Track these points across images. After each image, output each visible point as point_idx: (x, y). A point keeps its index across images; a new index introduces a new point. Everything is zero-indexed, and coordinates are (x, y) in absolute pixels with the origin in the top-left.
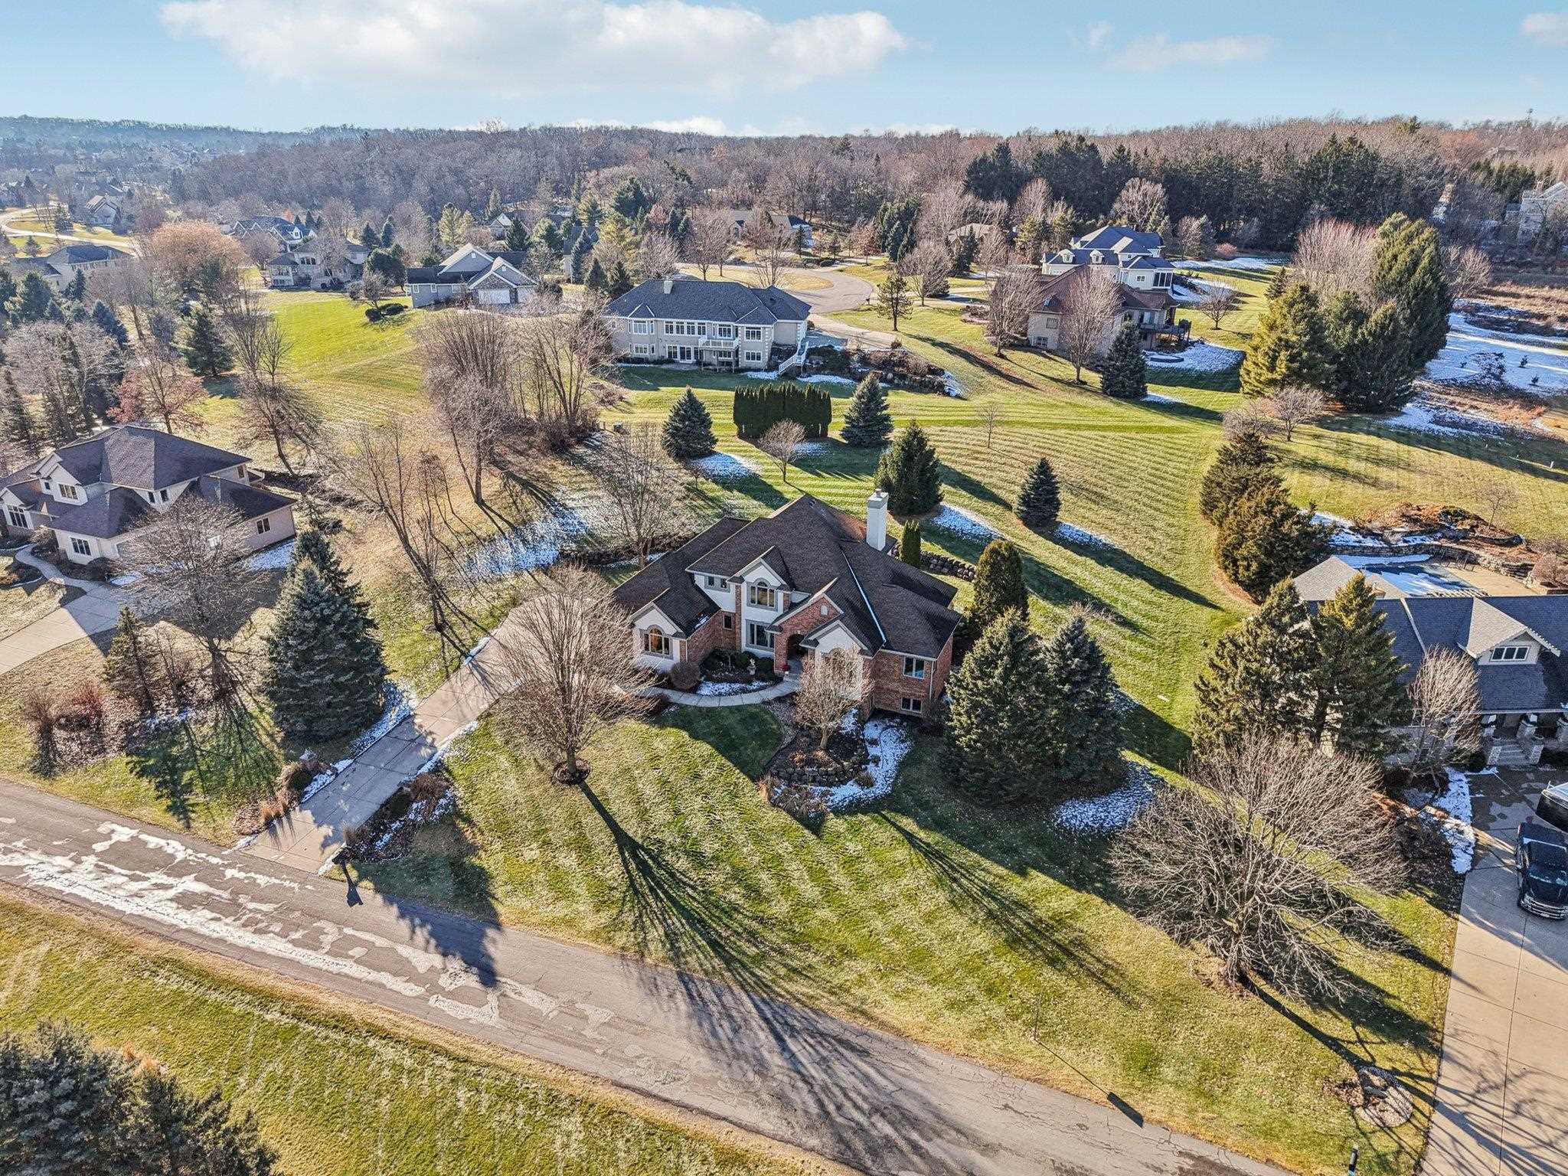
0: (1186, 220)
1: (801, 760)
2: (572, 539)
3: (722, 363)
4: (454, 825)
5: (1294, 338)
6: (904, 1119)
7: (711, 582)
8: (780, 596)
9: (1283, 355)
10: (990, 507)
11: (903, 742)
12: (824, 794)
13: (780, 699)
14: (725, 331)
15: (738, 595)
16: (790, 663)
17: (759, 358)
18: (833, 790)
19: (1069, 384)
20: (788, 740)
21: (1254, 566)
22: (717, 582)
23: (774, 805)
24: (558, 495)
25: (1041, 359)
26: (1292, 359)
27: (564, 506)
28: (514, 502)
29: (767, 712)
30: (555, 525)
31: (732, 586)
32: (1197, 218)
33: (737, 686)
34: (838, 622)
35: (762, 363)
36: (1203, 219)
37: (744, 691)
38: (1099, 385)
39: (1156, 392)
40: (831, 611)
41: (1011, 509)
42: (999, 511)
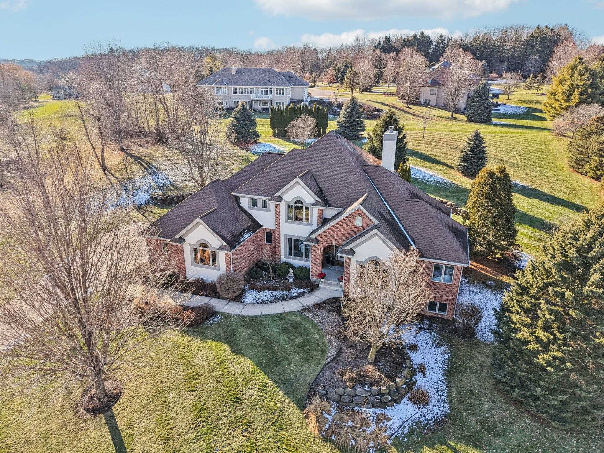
1: (351, 379)
2: (159, 188)
3: (264, 109)
7: (254, 203)
8: (314, 212)
9: (577, 92)
10: (437, 166)
11: (439, 345)
12: (380, 419)
13: (319, 306)
15: (278, 214)
16: (324, 271)
18: (388, 411)
19: (448, 118)
20: (332, 352)
22: (259, 203)
23: (326, 439)
24: (155, 164)
25: (429, 109)
29: (307, 320)
30: (149, 179)
31: (272, 205)
32: (482, 61)
33: (278, 293)
34: (376, 231)
36: (484, 62)
37: (284, 298)
38: (466, 119)
39: (497, 121)
40: (367, 222)
41: (452, 168)
42: (444, 168)
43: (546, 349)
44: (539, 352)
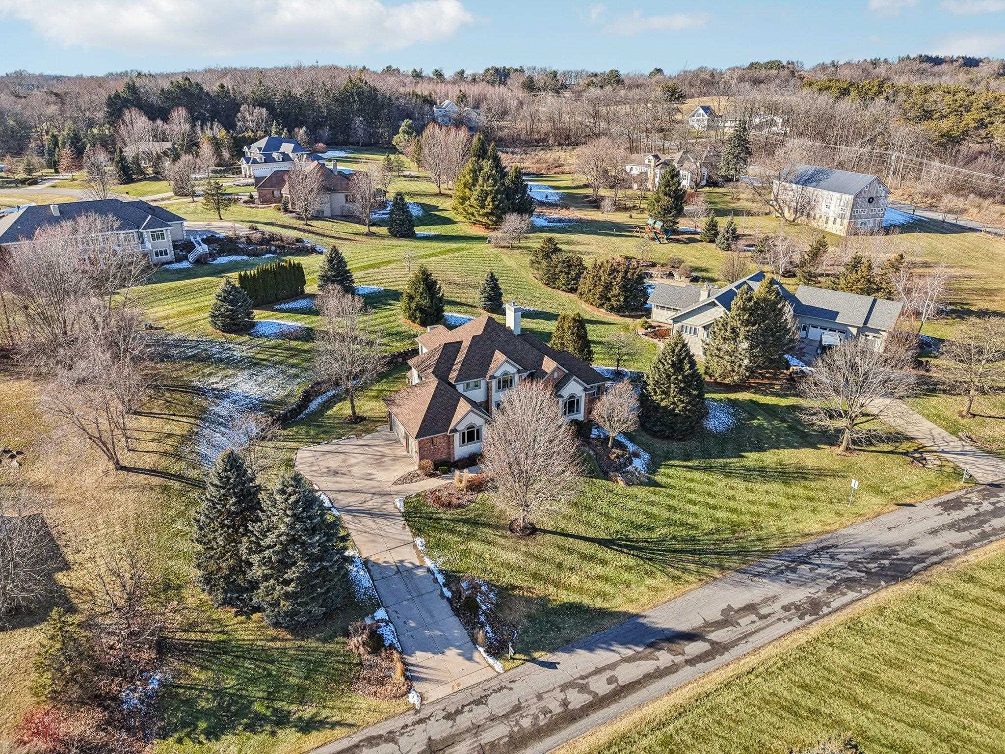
0: (296, 130)
4: (510, 595)
5: (490, 188)
7: (468, 386)
8: (517, 378)
10: (461, 308)
12: (635, 469)
15: (489, 388)
17: (166, 254)
18: (633, 465)
19: (367, 235)
21: (622, 299)
22: (471, 385)
23: (630, 485)
25: (332, 223)
26: (493, 200)
28: (168, 401)
30: (227, 404)
31: (484, 383)
32: (301, 128)
34: (573, 378)
35: (171, 255)
36: (304, 129)
38: (388, 233)
39: (420, 231)
40: (561, 373)
41: (474, 306)
42: (469, 309)
44: (675, 408)
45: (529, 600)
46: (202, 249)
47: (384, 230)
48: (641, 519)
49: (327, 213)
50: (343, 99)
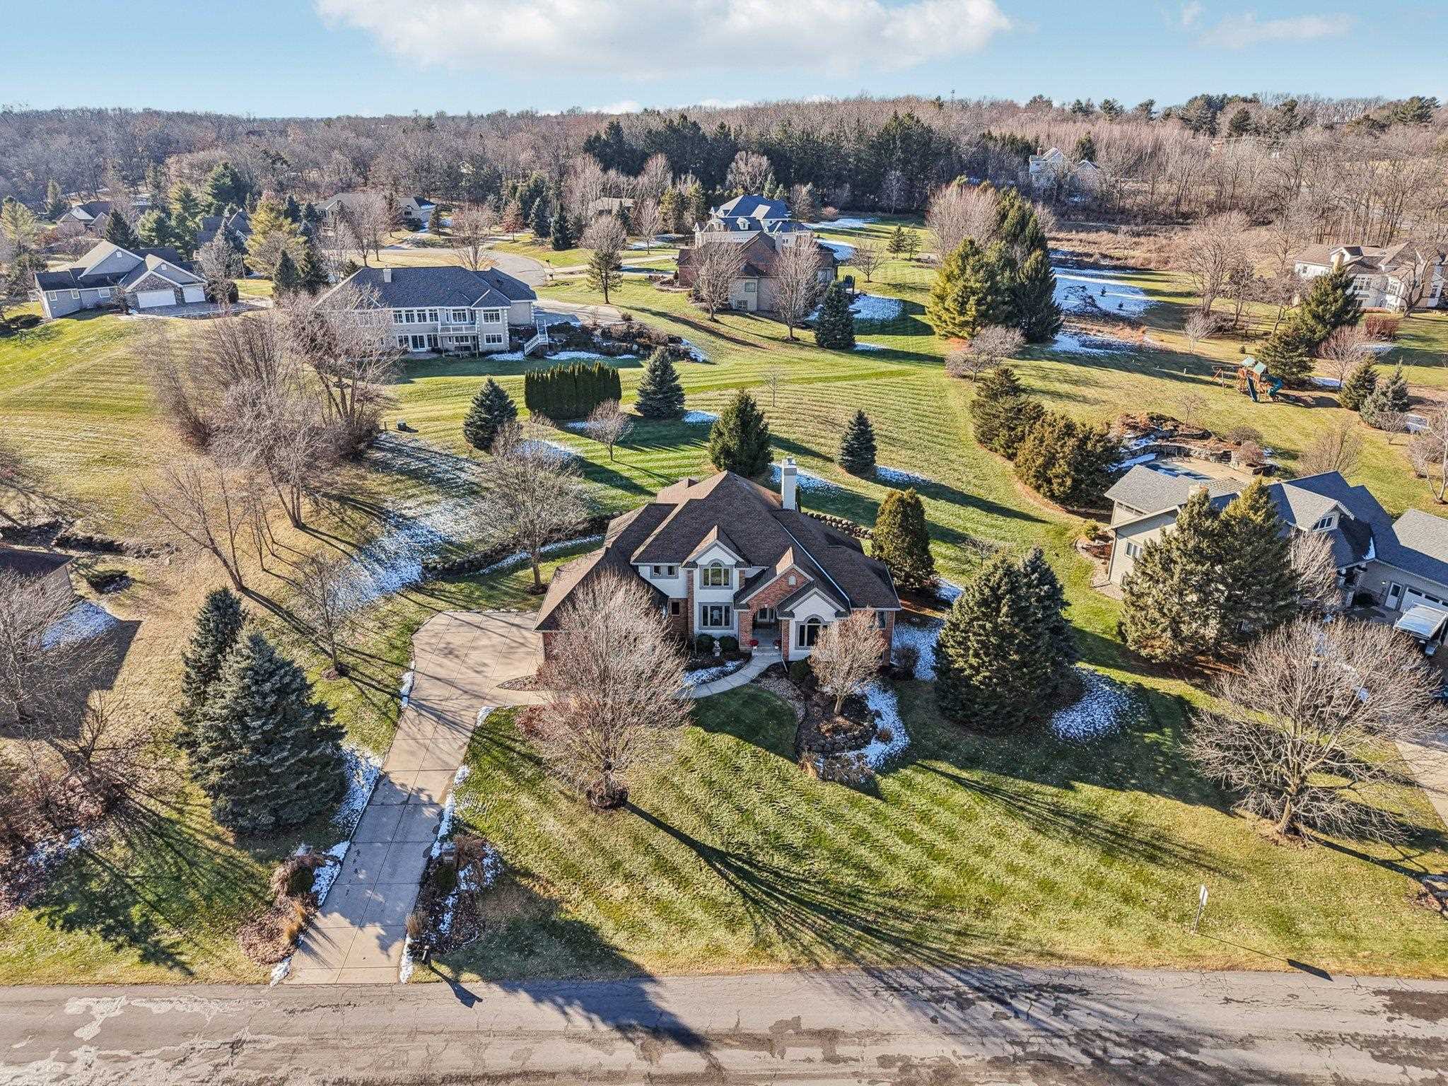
0: (797, 187)
1: (828, 731)
2: (431, 549)
3: (460, 348)
4: (514, 883)
5: (978, 285)
6: (1165, 1043)
7: (657, 569)
8: (736, 574)
9: (973, 300)
10: (809, 460)
11: (885, 691)
12: (859, 758)
13: (765, 674)
14: (459, 316)
15: (690, 580)
16: (758, 637)
17: (500, 340)
18: (863, 751)
19: (786, 341)
20: (801, 714)
21: (1069, 482)
22: (664, 570)
23: (824, 780)
24: (388, 505)
25: (749, 321)
26: (979, 303)
27: (401, 516)
28: (342, 520)
29: (760, 689)
30: (402, 537)
31: (682, 572)
32: (806, 184)
33: (714, 670)
34: (816, 589)
35: (504, 344)
36: (809, 186)
37: (724, 674)
38: (814, 341)
39: (862, 341)
40: (800, 580)
41: (831, 460)
42: (820, 463)
43: (978, 673)
44: (973, 676)
45: (532, 899)
46: (541, 339)
47: (809, 336)
48: (795, 837)
49: (752, 306)
50: (883, 145)
